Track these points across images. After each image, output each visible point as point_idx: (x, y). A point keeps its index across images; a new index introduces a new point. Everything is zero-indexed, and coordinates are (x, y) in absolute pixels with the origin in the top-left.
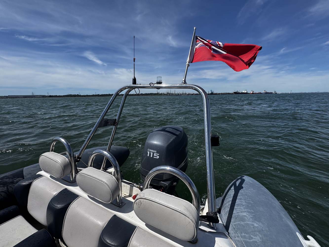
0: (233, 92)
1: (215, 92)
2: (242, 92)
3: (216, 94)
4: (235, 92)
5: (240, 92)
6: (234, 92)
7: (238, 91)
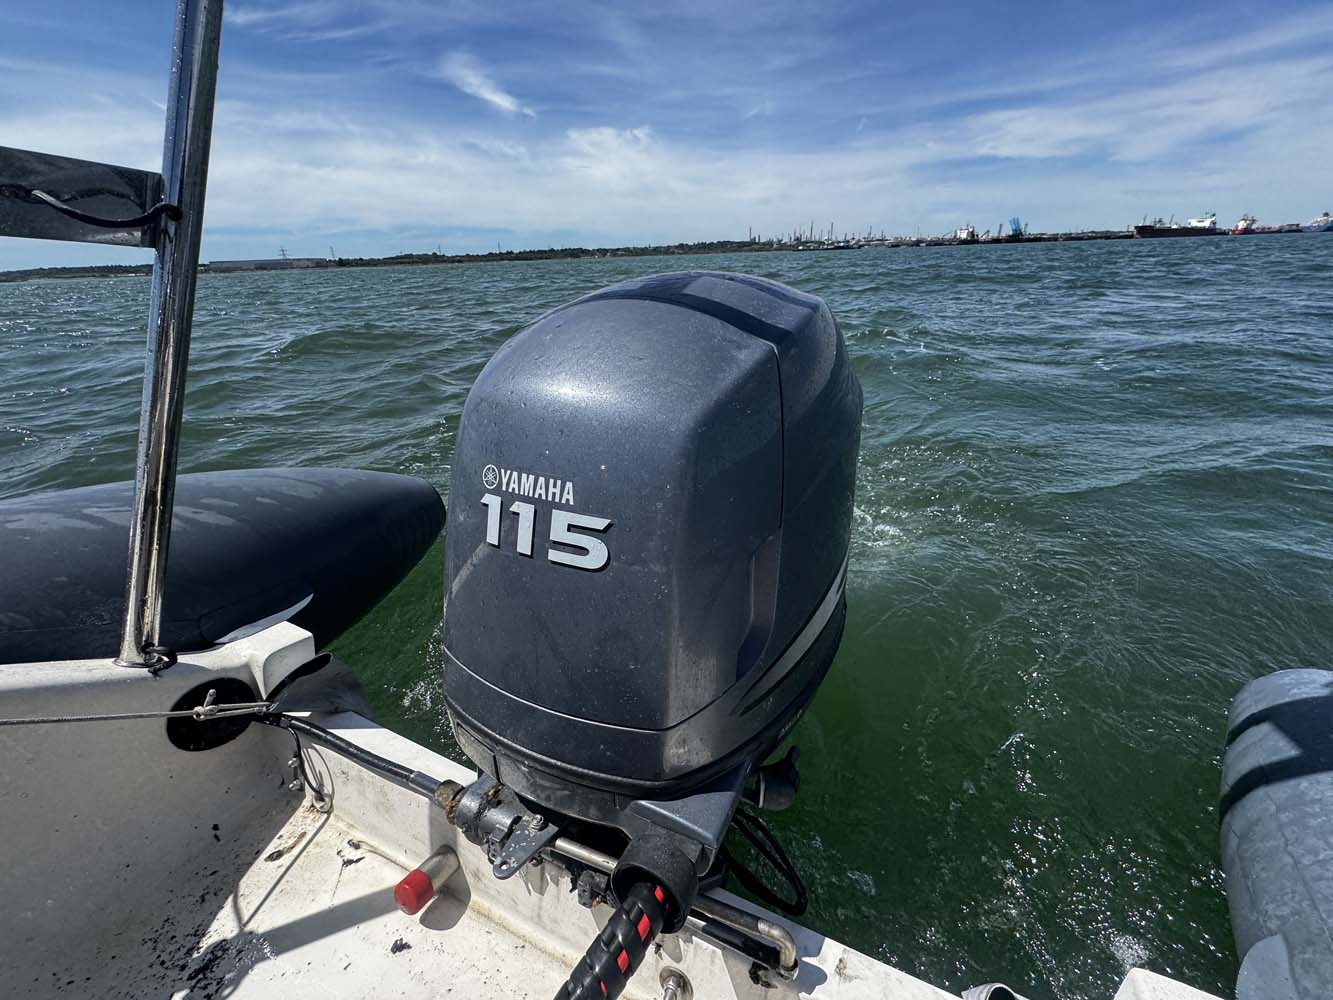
0: (1132, 229)
1: (1032, 230)
2: (1183, 225)
3: (1038, 239)
4: (1148, 224)
5: (1174, 227)
6: (1136, 227)
7: (1164, 220)
